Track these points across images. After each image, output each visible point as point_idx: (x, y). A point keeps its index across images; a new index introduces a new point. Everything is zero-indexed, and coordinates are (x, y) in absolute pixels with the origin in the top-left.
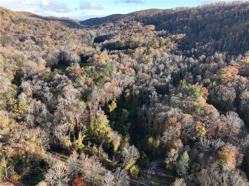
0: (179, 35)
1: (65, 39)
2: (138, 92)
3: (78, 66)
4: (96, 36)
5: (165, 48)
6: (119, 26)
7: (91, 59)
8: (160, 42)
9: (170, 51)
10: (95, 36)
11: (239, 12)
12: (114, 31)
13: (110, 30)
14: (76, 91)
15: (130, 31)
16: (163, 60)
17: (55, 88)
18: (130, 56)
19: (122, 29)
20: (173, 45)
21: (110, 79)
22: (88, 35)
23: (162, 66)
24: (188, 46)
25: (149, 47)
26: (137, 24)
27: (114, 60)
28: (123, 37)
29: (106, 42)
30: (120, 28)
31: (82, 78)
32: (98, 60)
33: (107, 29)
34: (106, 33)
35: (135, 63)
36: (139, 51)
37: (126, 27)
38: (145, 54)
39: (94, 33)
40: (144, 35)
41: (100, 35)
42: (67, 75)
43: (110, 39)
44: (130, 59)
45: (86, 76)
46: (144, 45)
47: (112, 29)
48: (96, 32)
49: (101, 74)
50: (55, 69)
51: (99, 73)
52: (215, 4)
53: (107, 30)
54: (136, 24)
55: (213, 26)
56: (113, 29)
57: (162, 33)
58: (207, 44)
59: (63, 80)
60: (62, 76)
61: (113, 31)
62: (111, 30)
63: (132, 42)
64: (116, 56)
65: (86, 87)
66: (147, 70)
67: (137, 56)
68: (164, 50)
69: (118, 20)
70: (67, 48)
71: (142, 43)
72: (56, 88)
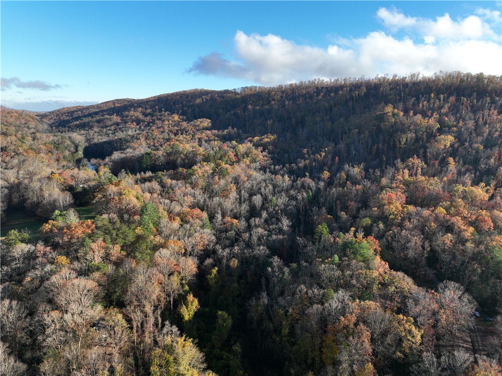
0: (266, 136)
1: (13, 154)
2: (234, 263)
3: (73, 217)
4: (87, 144)
5: (248, 162)
6: (134, 123)
7: (101, 198)
8: (236, 151)
9: (260, 167)
10: (83, 145)
11: (353, 96)
12: (124, 131)
13: (115, 130)
14: (88, 283)
15: (163, 132)
16: (255, 186)
17: (20, 282)
18: (186, 183)
19: (142, 127)
20: (261, 156)
21: (162, 241)
22: (68, 142)
23: (257, 200)
24: (289, 156)
25: (218, 161)
26: (173, 118)
27: (155, 195)
28: (152, 143)
29: (116, 155)
30: (138, 127)
31: (94, 246)
32: (120, 199)
33: (109, 128)
34: (108, 137)
35: (201, 197)
36: (202, 170)
37: (151, 124)
38: (217, 177)
39: (79, 137)
40: (195, 139)
41: (96, 141)
42: (46, 242)
43: (124, 149)
44: (189, 189)
45: (104, 241)
46: (207, 159)
47: (120, 129)
48: (85, 136)
49: (139, 231)
50: (13, 231)
51: (134, 230)
52: (307, 82)
53: (110, 130)
54: (171, 118)
55: (318, 119)
56: (123, 129)
57: (229, 134)
58: (324, 150)
59: (40, 259)
60: (33, 248)
61: (122, 132)
62: (118, 129)
63: (180, 154)
64: (155, 185)
65: (110, 269)
66: (232, 211)
67: (202, 183)
68: (249, 167)
69: (129, 111)
70: (22, 174)
71: (203, 155)
72: (25, 282)
